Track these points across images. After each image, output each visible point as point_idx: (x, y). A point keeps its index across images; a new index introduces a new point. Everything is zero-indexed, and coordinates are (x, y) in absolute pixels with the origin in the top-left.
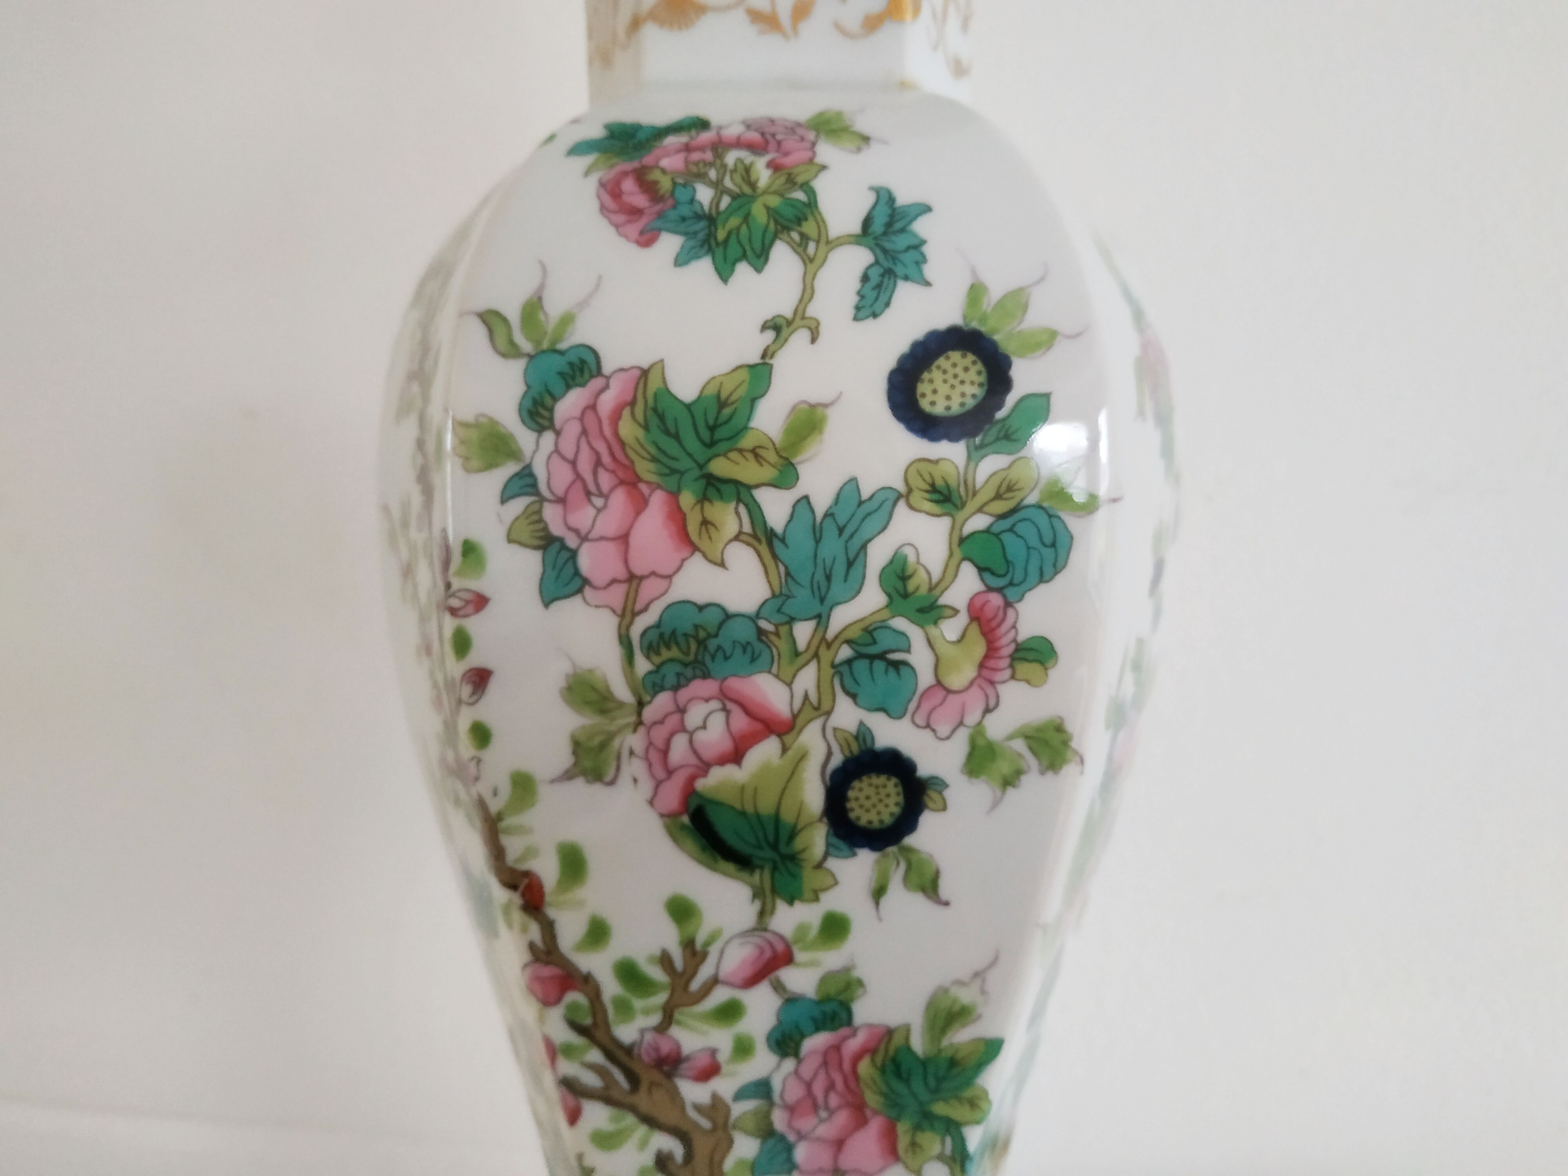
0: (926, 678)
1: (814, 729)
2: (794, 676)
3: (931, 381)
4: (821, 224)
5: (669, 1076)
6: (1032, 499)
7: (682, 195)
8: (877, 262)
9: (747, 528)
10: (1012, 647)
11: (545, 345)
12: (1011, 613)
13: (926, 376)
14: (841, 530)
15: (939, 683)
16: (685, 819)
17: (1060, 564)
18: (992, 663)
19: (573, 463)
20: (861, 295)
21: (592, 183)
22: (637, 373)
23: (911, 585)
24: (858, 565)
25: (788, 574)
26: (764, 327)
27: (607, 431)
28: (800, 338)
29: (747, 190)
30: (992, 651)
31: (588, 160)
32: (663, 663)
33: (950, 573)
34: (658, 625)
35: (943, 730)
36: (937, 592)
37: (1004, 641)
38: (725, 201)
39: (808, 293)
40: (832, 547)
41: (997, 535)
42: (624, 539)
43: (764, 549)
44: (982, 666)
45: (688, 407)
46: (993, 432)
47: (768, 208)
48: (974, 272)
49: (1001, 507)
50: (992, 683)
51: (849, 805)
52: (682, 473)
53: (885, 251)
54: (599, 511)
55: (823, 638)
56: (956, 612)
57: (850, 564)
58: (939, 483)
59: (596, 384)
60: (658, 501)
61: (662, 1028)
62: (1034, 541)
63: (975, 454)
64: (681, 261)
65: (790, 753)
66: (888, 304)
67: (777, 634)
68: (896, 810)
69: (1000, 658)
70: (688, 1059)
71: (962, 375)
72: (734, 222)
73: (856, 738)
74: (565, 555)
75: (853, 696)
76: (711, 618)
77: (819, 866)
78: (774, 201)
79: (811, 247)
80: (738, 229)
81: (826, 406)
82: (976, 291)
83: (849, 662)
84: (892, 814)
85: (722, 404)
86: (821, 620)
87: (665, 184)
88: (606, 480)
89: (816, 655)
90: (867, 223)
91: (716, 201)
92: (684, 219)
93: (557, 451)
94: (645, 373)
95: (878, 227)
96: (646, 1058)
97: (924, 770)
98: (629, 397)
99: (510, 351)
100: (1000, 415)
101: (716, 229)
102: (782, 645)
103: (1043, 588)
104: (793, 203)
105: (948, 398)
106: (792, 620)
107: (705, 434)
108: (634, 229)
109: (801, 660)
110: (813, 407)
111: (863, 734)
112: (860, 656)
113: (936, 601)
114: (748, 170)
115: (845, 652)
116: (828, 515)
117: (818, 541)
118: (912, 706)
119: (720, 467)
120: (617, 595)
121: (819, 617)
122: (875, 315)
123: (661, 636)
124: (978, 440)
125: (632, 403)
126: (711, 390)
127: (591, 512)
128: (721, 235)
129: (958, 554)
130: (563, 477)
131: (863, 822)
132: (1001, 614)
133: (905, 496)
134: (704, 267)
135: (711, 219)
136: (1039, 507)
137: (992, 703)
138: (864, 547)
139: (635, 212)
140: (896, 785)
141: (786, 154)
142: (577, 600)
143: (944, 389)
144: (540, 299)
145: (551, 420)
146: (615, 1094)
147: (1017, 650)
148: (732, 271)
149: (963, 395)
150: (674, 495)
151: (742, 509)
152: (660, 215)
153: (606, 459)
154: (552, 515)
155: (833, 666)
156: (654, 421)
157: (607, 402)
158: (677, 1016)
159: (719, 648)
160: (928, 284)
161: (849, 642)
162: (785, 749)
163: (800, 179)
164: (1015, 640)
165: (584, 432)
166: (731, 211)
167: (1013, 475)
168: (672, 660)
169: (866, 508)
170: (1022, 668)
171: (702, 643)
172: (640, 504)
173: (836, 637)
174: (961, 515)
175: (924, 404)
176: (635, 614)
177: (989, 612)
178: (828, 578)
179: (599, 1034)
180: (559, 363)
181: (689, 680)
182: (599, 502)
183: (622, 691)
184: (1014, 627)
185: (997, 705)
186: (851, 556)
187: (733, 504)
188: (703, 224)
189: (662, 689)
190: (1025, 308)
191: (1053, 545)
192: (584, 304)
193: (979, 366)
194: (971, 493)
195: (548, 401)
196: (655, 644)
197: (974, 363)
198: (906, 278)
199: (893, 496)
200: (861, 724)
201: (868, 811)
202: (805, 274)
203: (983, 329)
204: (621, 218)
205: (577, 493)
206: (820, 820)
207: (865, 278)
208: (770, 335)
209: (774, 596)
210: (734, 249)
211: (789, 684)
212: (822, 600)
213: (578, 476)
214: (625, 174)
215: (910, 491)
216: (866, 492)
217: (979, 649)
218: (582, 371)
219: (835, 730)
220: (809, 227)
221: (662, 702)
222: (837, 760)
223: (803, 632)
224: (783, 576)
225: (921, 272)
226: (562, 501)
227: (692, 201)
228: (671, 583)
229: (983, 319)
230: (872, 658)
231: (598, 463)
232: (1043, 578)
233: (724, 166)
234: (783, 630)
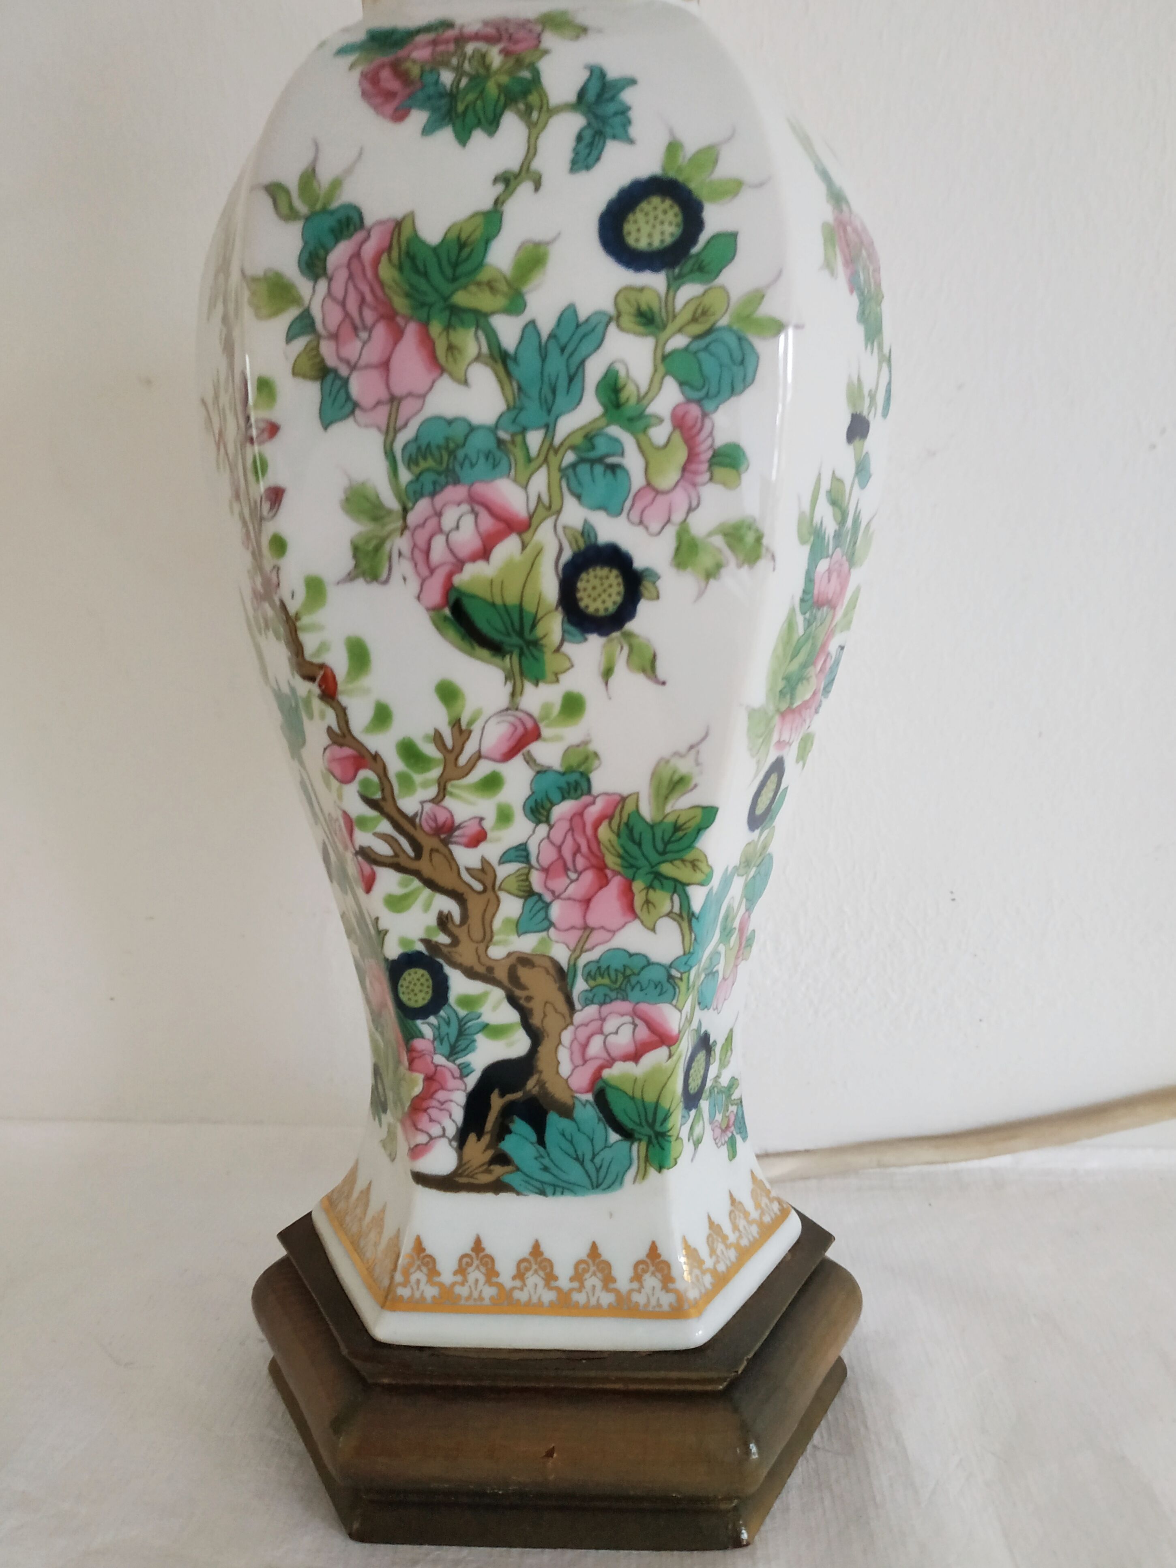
0: (637, 480)
1: (548, 524)
2: (529, 479)
3: (635, 222)
4: (543, 96)
5: (446, 843)
6: (724, 322)
7: (429, 78)
8: (589, 125)
9: (485, 349)
10: (709, 454)
11: (319, 206)
12: (708, 423)
13: (631, 217)
14: (563, 350)
15: (649, 484)
16: (447, 611)
17: (749, 379)
18: (693, 467)
19: (343, 304)
20: (576, 152)
21: (356, 74)
22: (392, 225)
23: (623, 396)
24: (577, 380)
25: (520, 388)
26: (496, 180)
27: (369, 273)
28: (525, 189)
29: (482, 71)
30: (692, 456)
31: (352, 58)
32: (420, 474)
33: (655, 386)
34: (416, 438)
35: (655, 527)
36: (645, 402)
37: (703, 447)
38: (464, 82)
39: (531, 151)
40: (556, 365)
41: (695, 353)
42: (385, 365)
43: (500, 367)
44: (684, 469)
45: (435, 250)
46: (689, 265)
47: (499, 86)
48: (671, 132)
49: (697, 329)
50: (694, 485)
51: (579, 595)
52: (431, 306)
53: (596, 116)
54: (365, 343)
55: (551, 445)
56: (661, 420)
57: (571, 379)
58: (644, 307)
59: (359, 236)
60: (411, 331)
61: (437, 800)
62: (726, 360)
63: (674, 284)
64: (428, 130)
65: (528, 549)
66: (598, 159)
67: (513, 442)
68: (619, 599)
69: (701, 462)
70: (459, 827)
71: (661, 216)
72: (471, 97)
73: (583, 534)
74: (338, 383)
75: (578, 497)
76: (459, 431)
77: (558, 650)
78: (504, 79)
79: (535, 115)
80: (475, 103)
81: (548, 243)
82: (673, 148)
83: (574, 466)
84: (614, 603)
85: (462, 245)
86: (549, 429)
87: (415, 71)
88: (369, 316)
89: (546, 460)
90: (582, 94)
91: (457, 81)
92: (429, 98)
93: (329, 293)
94: (398, 225)
95: (591, 95)
96: (426, 827)
97: (639, 563)
98: (387, 244)
99: (289, 215)
100: (695, 250)
101: (456, 102)
102: (518, 452)
103: (733, 400)
104: (521, 80)
105: (650, 235)
106: (524, 431)
107: (449, 271)
108: (390, 108)
109: (534, 465)
110: (538, 245)
111: (587, 531)
112: (582, 460)
113: (644, 410)
114: (483, 56)
115: (570, 457)
116: (552, 336)
117: (544, 359)
118: (628, 504)
119: (461, 298)
120: (381, 415)
121: (547, 426)
122: (588, 167)
123: (419, 448)
124: (677, 271)
125: (390, 248)
126: (453, 235)
127: (358, 344)
128: (461, 107)
129: (662, 369)
130: (335, 316)
131: (591, 610)
132: (699, 425)
133: (617, 317)
134: (446, 135)
135: (452, 96)
136: (729, 328)
137: (694, 503)
138: (582, 363)
139: (390, 95)
140: (617, 577)
141: (517, 42)
142: (350, 422)
143: (646, 229)
144: (314, 170)
145: (325, 268)
146: (403, 861)
147: (714, 456)
148: (469, 137)
149: (662, 233)
150: (425, 325)
151: (480, 334)
152: (410, 96)
153: (369, 297)
154: (327, 350)
155: (560, 470)
156: (407, 265)
157: (369, 250)
158: (449, 788)
159: (466, 457)
160: (631, 141)
161: (573, 448)
162: (524, 546)
163: (527, 61)
164: (712, 446)
165: (351, 277)
166: (468, 89)
167: (707, 301)
168: (428, 470)
169: (582, 331)
170: (719, 472)
171: (452, 453)
172: (397, 335)
173: (562, 444)
174: (664, 335)
175: (631, 241)
176: (396, 431)
177: (689, 421)
178: (554, 391)
179: (388, 808)
180: (329, 222)
181: (443, 488)
182: (364, 335)
183: (391, 501)
184: (711, 434)
185: (698, 505)
186: (573, 370)
187: (473, 330)
188: (444, 101)
189: (422, 495)
190: (716, 161)
191: (742, 362)
192: (349, 171)
193: (676, 209)
194: (671, 315)
195: (322, 252)
196: (414, 456)
197: (671, 207)
198: (614, 137)
199: (605, 319)
200: (586, 522)
201: (595, 600)
202: (529, 137)
203: (680, 179)
204: (379, 100)
205: (347, 329)
206: (557, 608)
207: (579, 138)
208: (500, 187)
209: (509, 408)
210: (470, 118)
211: (525, 487)
212: (549, 411)
213: (347, 315)
214: (382, 66)
215: (619, 315)
216: (583, 315)
217: (682, 455)
218: (348, 225)
219: (565, 528)
220: (533, 98)
221: (423, 507)
222: (567, 555)
223: (534, 439)
224: (516, 391)
225: (626, 132)
226: (335, 336)
227: (437, 82)
228: (424, 401)
229: (680, 170)
230: (593, 462)
231: (363, 301)
232: (733, 391)
233: (464, 55)
234: (519, 439)
